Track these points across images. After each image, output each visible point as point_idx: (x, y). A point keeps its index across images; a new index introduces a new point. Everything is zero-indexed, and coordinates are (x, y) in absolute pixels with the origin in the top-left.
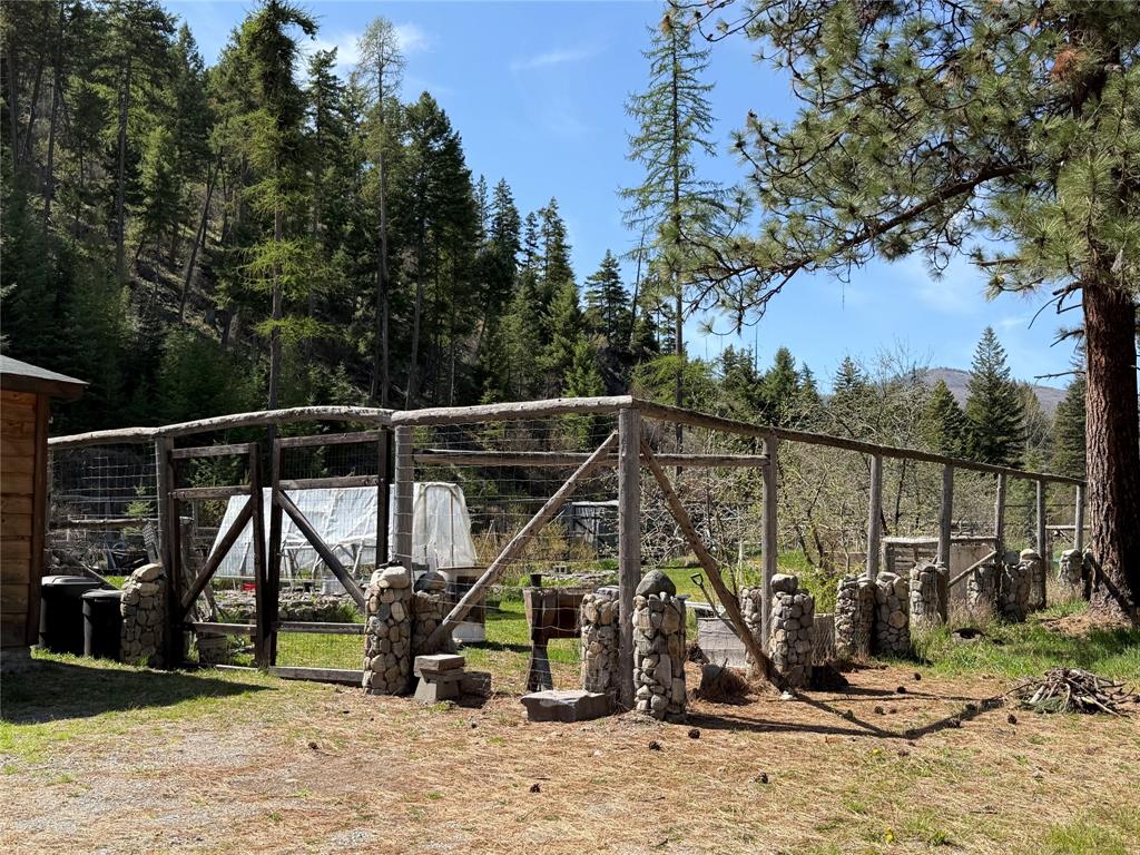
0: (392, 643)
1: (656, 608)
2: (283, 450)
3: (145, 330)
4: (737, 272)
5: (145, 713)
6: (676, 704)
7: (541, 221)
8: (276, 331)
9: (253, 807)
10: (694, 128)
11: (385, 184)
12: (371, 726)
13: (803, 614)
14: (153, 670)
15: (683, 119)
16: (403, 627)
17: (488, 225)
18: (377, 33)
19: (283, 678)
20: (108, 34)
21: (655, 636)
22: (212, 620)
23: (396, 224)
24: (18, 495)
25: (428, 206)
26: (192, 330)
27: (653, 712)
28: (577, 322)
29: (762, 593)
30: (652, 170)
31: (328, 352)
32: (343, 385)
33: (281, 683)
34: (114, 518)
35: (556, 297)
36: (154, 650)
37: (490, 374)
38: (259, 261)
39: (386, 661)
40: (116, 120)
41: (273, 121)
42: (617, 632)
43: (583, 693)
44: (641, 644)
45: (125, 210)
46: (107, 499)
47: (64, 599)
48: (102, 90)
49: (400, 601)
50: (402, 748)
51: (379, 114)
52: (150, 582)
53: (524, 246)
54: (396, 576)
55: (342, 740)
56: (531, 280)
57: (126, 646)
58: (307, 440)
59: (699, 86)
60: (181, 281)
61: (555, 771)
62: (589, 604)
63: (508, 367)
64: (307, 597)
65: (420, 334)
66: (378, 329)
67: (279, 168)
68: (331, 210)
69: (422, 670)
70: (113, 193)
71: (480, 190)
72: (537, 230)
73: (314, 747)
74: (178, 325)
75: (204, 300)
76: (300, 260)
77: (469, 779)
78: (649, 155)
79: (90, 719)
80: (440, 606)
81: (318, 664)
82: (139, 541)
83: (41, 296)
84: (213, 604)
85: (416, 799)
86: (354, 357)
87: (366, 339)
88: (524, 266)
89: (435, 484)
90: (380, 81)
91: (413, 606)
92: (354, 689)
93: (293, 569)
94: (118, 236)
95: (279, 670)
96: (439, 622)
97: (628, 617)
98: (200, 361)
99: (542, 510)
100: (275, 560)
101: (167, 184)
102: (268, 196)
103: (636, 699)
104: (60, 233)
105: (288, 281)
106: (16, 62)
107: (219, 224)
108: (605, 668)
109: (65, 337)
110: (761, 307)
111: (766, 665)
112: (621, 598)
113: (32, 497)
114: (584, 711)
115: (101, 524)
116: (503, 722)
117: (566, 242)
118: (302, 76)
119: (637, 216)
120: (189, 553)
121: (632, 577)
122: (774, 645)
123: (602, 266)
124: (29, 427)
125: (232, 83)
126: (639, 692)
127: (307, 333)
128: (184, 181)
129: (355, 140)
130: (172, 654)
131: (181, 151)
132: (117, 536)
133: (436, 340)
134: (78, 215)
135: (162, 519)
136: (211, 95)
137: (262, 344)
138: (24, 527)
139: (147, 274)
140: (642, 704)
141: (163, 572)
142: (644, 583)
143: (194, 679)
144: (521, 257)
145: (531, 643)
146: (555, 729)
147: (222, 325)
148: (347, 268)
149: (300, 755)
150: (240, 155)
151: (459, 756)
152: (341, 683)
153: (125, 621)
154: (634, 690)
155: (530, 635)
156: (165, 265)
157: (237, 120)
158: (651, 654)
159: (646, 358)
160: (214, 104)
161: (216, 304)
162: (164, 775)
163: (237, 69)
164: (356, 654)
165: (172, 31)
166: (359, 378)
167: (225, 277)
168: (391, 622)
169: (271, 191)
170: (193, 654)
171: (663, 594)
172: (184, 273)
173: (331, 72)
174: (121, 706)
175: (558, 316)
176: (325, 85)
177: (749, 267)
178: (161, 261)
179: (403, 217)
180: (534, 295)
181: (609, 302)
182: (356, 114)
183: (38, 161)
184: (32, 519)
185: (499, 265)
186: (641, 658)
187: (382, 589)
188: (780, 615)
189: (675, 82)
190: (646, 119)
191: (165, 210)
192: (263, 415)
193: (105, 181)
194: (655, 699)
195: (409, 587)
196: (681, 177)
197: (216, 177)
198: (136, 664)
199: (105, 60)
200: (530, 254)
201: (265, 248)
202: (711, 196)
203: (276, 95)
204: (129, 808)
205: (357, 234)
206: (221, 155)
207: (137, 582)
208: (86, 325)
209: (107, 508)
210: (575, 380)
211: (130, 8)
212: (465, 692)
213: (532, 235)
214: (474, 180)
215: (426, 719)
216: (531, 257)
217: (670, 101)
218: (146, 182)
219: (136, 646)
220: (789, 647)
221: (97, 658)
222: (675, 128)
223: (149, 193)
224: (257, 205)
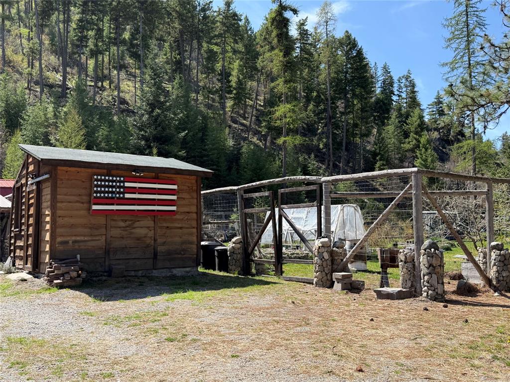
0: (324, 268)
1: (430, 255)
2: (282, 194)
3: (235, 145)
4: (483, 106)
5: (236, 290)
6: (439, 294)
7: (404, 80)
8: (285, 142)
9: (270, 318)
10: (477, 30)
11: (329, 74)
12: (316, 297)
13: (505, 259)
14: (240, 276)
15: (471, 27)
16: (328, 261)
17: (379, 85)
18: (325, 8)
19: (285, 280)
20: (216, 25)
21: (430, 267)
22: (260, 258)
23: (335, 91)
24: (192, 212)
25: (349, 81)
26: (252, 144)
27: (429, 297)
28: (422, 127)
29: (487, 250)
30: (457, 52)
31: (307, 149)
32: (313, 164)
33: (285, 282)
34: (225, 220)
35: (411, 116)
36: (240, 269)
37: (379, 154)
38: (277, 113)
39: (322, 275)
40: (221, 59)
41: (282, 54)
42: (414, 265)
43: (399, 289)
44: (424, 270)
45: (226, 96)
46: (222, 213)
47: (208, 250)
48: (215, 48)
49: (327, 251)
50: (326, 305)
51: (327, 44)
52: (238, 244)
53: (396, 93)
54: (325, 242)
55: (304, 302)
56: (400, 109)
57: (230, 267)
58: (290, 190)
59: (479, 10)
60: (248, 123)
61: (382, 315)
62: (402, 254)
63: (388, 150)
64: (297, 251)
65: (346, 138)
66: (327, 138)
67: (284, 74)
68: (307, 87)
69: (336, 278)
70: (221, 90)
71: (375, 69)
72: (402, 85)
73: (293, 303)
74: (247, 142)
75: (257, 130)
76: (294, 111)
77: (348, 316)
78: (454, 46)
79: (218, 291)
80: (343, 254)
81: (299, 276)
82: (233, 229)
83: (196, 134)
84: (260, 252)
85: (326, 320)
86: (319, 150)
87: (323, 142)
88: (396, 102)
89: (347, 205)
90: (327, 29)
91: (332, 254)
92: (311, 285)
93: (292, 240)
94: (223, 107)
95: (284, 277)
96: (342, 260)
97: (418, 259)
98: (256, 156)
99: (381, 215)
100: (281, 235)
101: (241, 84)
102: (281, 86)
103: (423, 292)
104: (202, 108)
105: (289, 121)
106: (183, 41)
107: (262, 98)
108: (409, 280)
109: (205, 150)
110: (497, 121)
111: (489, 281)
112: (415, 251)
113: (197, 213)
114: (400, 296)
115: (220, 223)
116: (366, 299)
117: (416, 89)
118: (294, 32)
119: (449, 75)
120: (251, 233)
121: (419, 242)
122: (492, 273)
123: (435, 98)
124: (195, 188)
125: (265, 39)
126: (423, 289)
127: (297, 142)
128: (248, 82)
129: (316, 56)
130: (246, 271)
131: (246, 69)
132: (227, 227)
133: (353, 140)
134: (208, 99)
135: (240, 221)
136: (257, 44)
137: (280, 148)
138: (194, 224)
139: (235, 122)
140: (425, 294)
141: (242, 240)
142: (425, 245)
143: (254, 279)
144: (395, 98)
145: (380, 270)
146: (387, 302)
147: (264, 140)
148: (314, 111)
149: (288, 305)
150: (269, 69)
151: (346, 308)
152: (306, 283)
153: (229, 258)
154: (422, 288)
155: (380, 266)
156: (242, 117)
157: (267, 55)
158: (428, 274)
159: (459, 141)
160: (258, 49)
161: (262, 132)
162: (241, 308)
163: (267, 32)
164: (311, 272)
165: (241, 20)
166: (320, 159)
167: (264, 120)
168: (323, 260)
169: (281, 84)
170: (254, 271)
171: (433, 250)
172: (249, 120)
173: (306, 28)
174: (229, 287)
175: (412, 125)
176: (304, 33)
177: (489, 103)
178: (240, 116)
179: (338, 87)
180: (400, 115)
181: (439, 115)
182: (317, 44)
183: (193, 79)
184: (197, 221)
185: (384, 104)
186: (424, 276)
187: (319, 247)
188: (495, 260)
189: (467, 10)
190: (453, 29)
191: (241, 95)
192: (274, 181)
193: (218, 85)
194: (430, 292)
195: (330, 246)
196: (472, 54)
197: (260, 79)
198: (234, 274)
199: (216, 36)
200: (399, 96)
201: (280, 108)
203: (282, 43)
204: (230, 317)
205: (318, 96)
206: (262, 70)
207: (233, 244)
208: (213, 145)
209: (223, 217)
210: (421, 155)
211: (224, 13)
212: (354, 288)
213: (400, 88)
214: (372, 65)
215: (337, 296)
216: (399, 98)
217: (464, 19)
218: (233, 84)
219: (234, 267)
220: (499, 274)
221: (220, 271)
222: (467, 31)
223: (235, 89)
224: (276, 90)
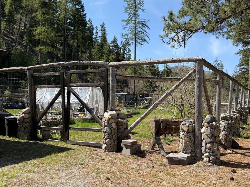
0: (112, 135)
1: (213, 127)
3: (7, 48)
8: (41, 49)
10: (140, 6)
13: (231, 126)
14: (29, 141)
15: (137, 4)
16: (115, 130)
19: (72, 144)
21: (212, 137)
25: (76, 21)
26: (18, 49)
27: (211, 161)
28: (110, 51)
30: (130, 15)
34: (12, 94)
35: (105, 45)
36: (28, 134)
38: (36, 32)
39: (111, 141)
42: (195, 135)
44: (206, 139)
45: (1, 19)
49: (114, 122)
52: (27, 114)
53: (95, 34)
54: (113, 114)
57: (19, 133)
58: (79, 71)
60: (14, 38)
62: (184, 125)
65: (74, 52)
67: (42, 9)
68: (50, 22)
69: (124, 145)
74: (14, 48)
75: (20, 43)
76: (47, 32)
78: (129, 12)
80: (126, 124)
87: (60, 53)
88: (95, 39)
91: (118, 123)
95: (70, 142)
96: (126, 129)
101: (11, 14)
102: (39, 15)
103: (204, 157)
105: (44, 37)
107: (23, 25)
108: (190, 146)
112: (196, 123)
117: (106, 33)
119: (126, 26)
122: (222, 136)
123: (113, 39)
126: (205, 155)
127: (48, 50)
130: (34, 136)
131: (15, 6)
133: (77, 54)
135: (30, 95)
139: (6, 36)
140: (206, 159)
141: (31, 111)
142: (207, 119)
144: (94, 37)
147: (25, 49)
150: (30, 7)
153: (19, 126)
154: (203, 154)
156: (11, 34)
158: (210, 143)
161: (23, 44)
168: (112, 129)
169: (40, 15)
170: (40, 135)
171: (214, 123)
172: (16, 36)
175: (105, 50)
181: (115, 48)
186: (206, 144)
187: (109, 118)
188: (224, 127)
190: (129, 3)
192: (64, 63)
194: (212, 157)
196: (137, 17)
198: (23, 139)
200: (96, 36)
201: (38, 29)
202: (143, 22)
206: (25, 7)
207: (23, 114)
213: (97, 32)
218: (6, 12)
219: (22, 133)
220: (227, 136)
221: (10, 137)
222: (135, 6)
223: (7, 15)
224: (36, 18)
